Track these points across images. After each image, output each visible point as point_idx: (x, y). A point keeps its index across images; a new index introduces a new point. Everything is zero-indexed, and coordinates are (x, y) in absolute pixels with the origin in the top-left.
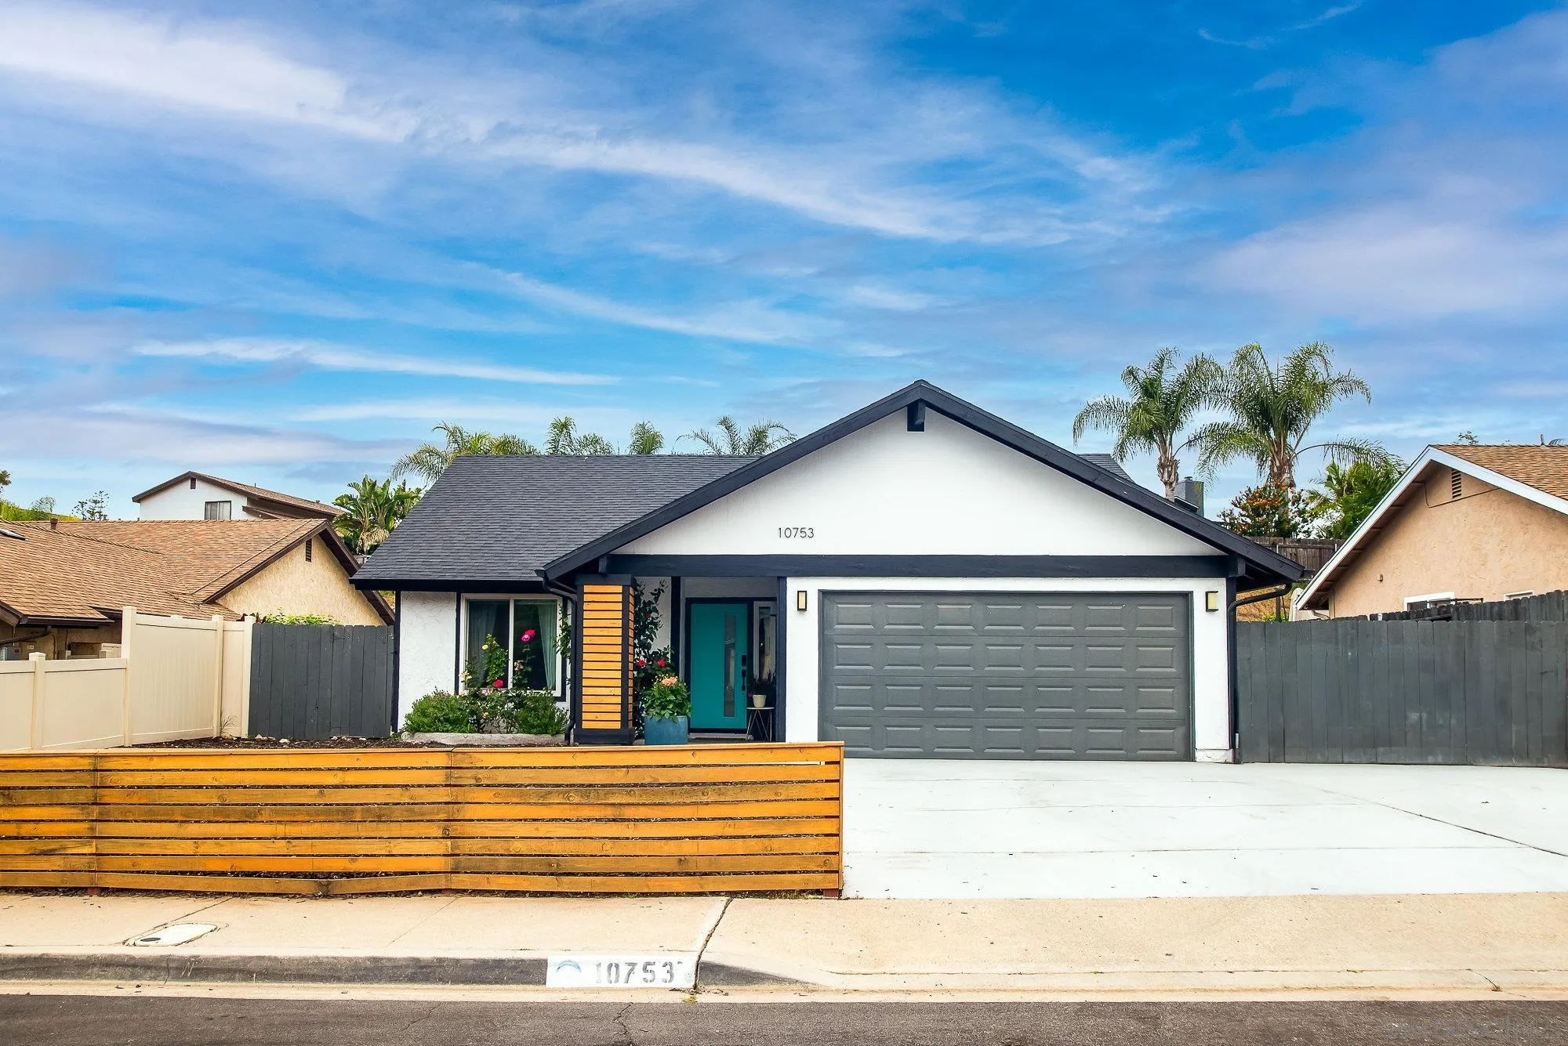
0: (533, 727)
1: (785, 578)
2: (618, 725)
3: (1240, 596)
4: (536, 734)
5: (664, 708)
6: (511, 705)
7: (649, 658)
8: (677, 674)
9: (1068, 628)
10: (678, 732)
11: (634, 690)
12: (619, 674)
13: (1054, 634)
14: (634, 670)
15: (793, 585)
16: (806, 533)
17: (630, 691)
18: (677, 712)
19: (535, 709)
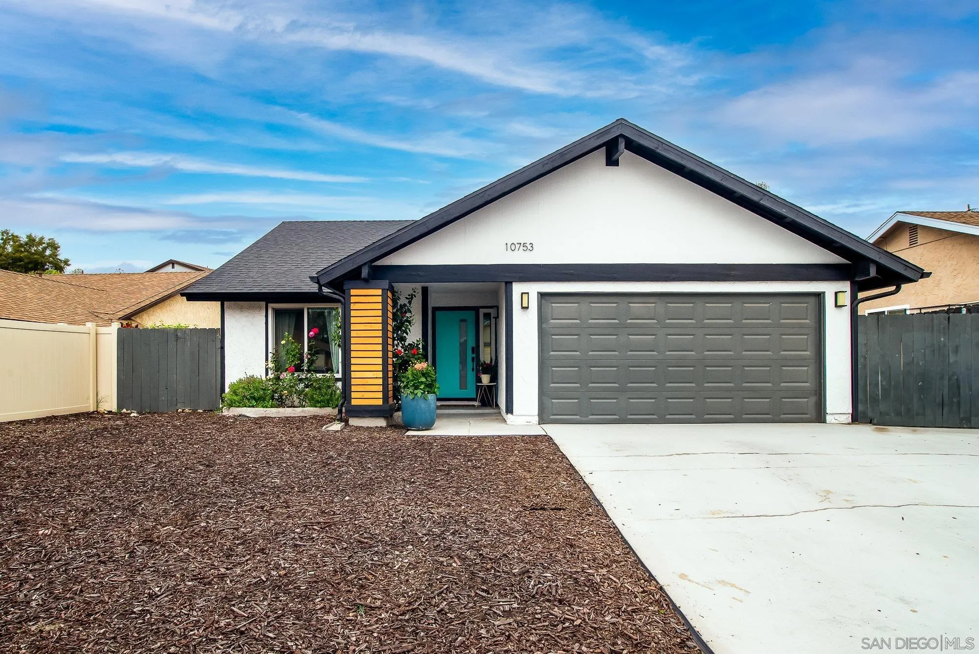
0: (318, 402)
1: (512, 282)
2: (380, 402)
3: (861, 295)
4: (320, 407)
5: (416, 388)
6: (302, 385)
7: (405, 348)
8: (427, 361)
9: (729, 321)
10: (429, 407)
11: (394, 374)
12: (380, 361)
13: (719, 326)
14: (393, 357)
15: (518, 288)
16: (527, 247)
17: (390, 374)
18: (428, 391)
19: (319, 388)
